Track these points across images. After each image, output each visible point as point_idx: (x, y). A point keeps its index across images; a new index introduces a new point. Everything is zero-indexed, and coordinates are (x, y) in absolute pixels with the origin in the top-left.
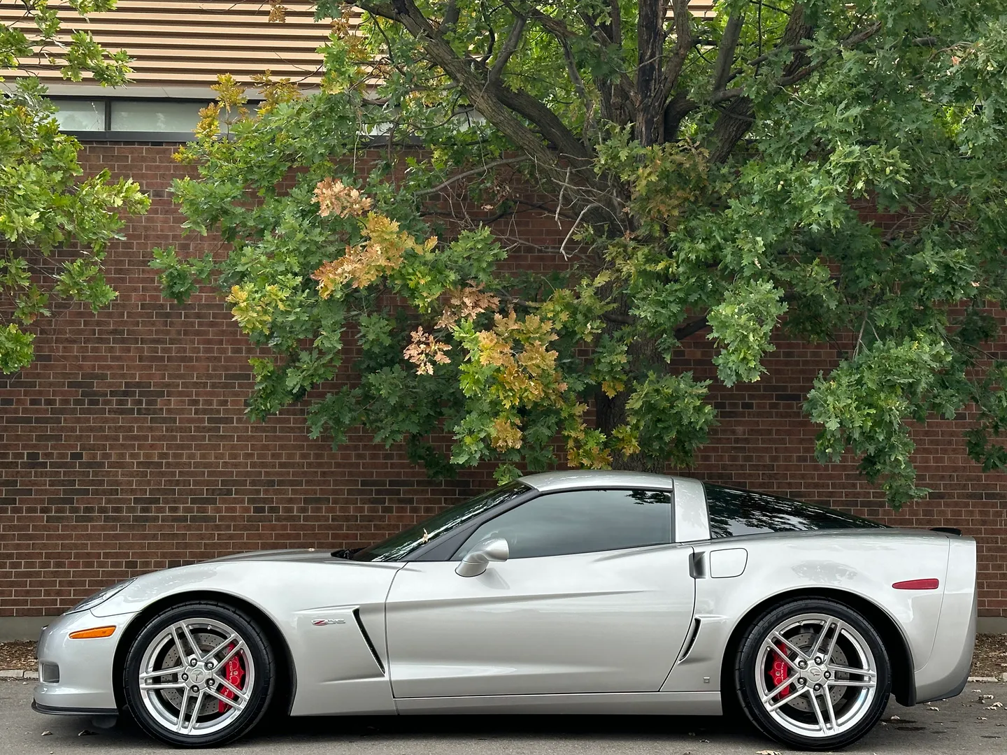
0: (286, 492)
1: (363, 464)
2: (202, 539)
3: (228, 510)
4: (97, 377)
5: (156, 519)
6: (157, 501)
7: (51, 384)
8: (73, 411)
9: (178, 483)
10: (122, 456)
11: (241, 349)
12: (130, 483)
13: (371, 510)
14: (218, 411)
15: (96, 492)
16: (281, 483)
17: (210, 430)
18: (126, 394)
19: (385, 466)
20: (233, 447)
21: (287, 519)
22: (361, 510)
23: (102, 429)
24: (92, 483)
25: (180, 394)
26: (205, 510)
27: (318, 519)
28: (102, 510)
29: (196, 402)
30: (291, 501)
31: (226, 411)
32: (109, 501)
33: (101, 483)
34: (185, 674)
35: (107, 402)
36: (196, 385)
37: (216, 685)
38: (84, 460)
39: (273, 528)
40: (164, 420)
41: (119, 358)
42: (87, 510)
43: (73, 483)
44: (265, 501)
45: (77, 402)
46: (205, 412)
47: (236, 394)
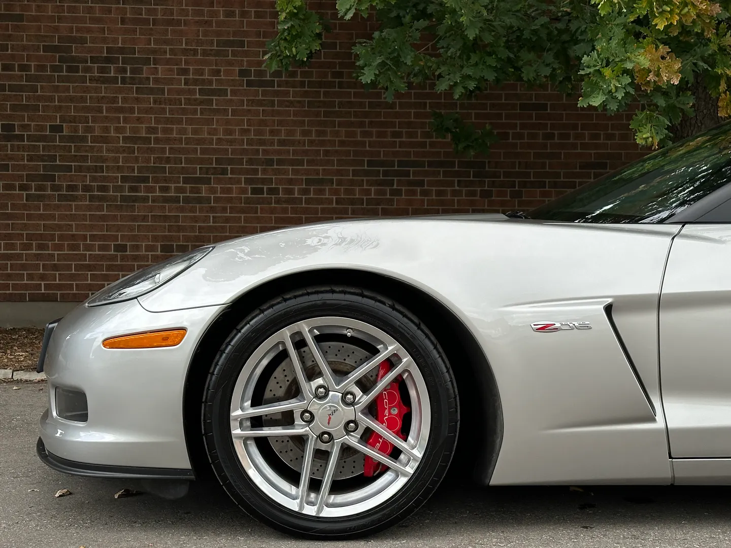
0: (286, 172)
1: (370, 142)
2: (196, 222)
3: (223, 191)
4: (74, 40)
5: (145, 199)
6: (145, 180)
7: (24, 48)
8: (50, 79)
9: (168, 160)
10: (107, 129)
11: (234, 12)
12: (116, 160)
13: (378, 192)
14: (210, 82)
15: (79, 169)
16: (280, 162)
17: (201, 102)
18: (108, 60)
19: (393, 144)
20: (228, 122)
21: (288, 201)
22: (368, 192)
23: (83, 99)
24: (75, 158)
25: (168, 61)
26: (198, 191)
27: (319, 201)
28: (87, 188)
29: (185, 72)
30: (290, 182)
31: (219, 82)
32: (93, 179)
33: (85, 158)
34: (306, 411)
35: (87, 70)
36: (185, 52)
37: (360, 430)
38: (64, 134)
39: (273, 211)
40: (151, 91)
41: (99, 20)
42: (71, 188)
43: (53, 159)
44: (263, 181)
45: (54, 69)
46: (196, 82)
47: (230, 63)
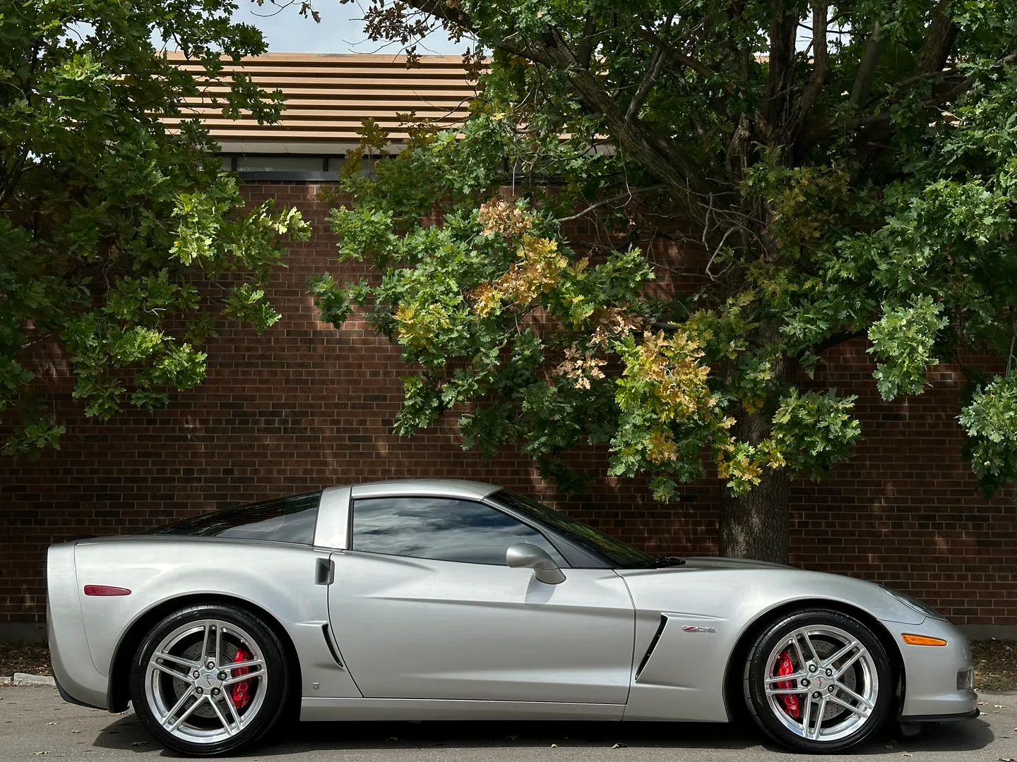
4: (246, 398)
7: (205, 406)
8: (225, 430)
10: (270, 471)
11: (379, 372)
14: (358, 430)
17: (349, 448)
18: (273, 414)
20: (371, 464)
23: (252, 447)
24: (242, 497)
25: (323, 414)
29: (337, 422)
31: (366, 430)
33: (250, 497)
35: (256, 422)
36: (337, 406)
38: (235, 476)
40: (309, 439)
41: (267, 381)
43: (225, 497)
45: (228, 422)
46: (345, 430)
47: (374, 415)
